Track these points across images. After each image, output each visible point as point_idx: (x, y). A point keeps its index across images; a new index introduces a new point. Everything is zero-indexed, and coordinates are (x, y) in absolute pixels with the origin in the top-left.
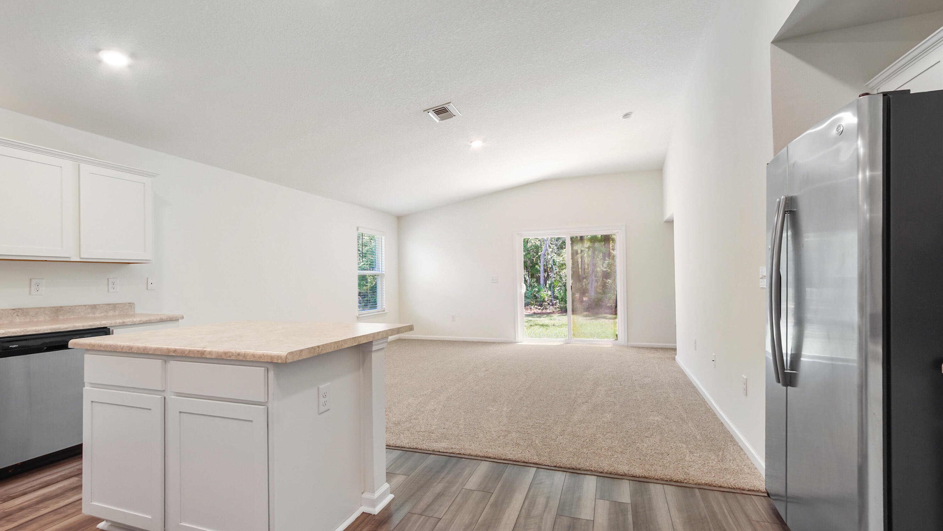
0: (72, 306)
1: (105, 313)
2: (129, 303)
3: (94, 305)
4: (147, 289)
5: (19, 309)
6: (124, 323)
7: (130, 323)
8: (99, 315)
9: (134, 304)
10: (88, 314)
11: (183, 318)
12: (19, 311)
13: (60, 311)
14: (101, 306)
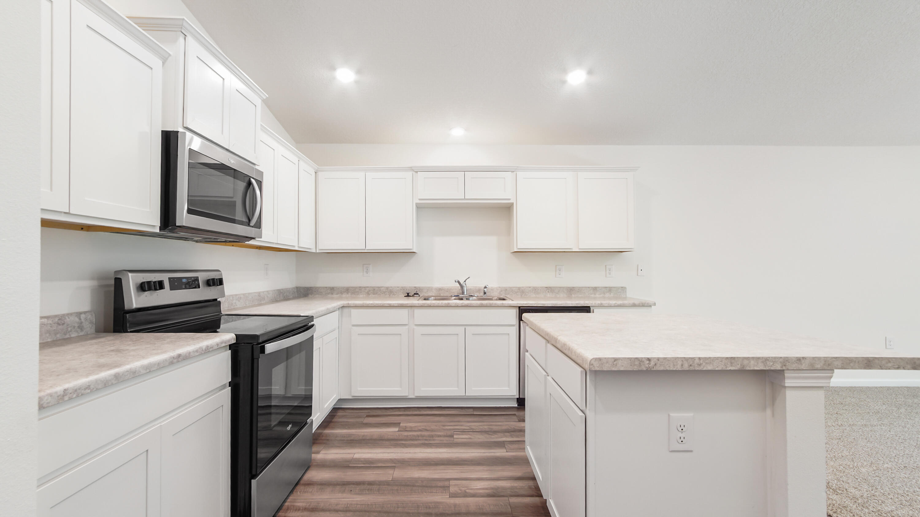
0: (580, 287)
1: (603, 295)
2: (622, 287)
3: (595, 287)
4: (638, 275)
5: (549, 287)
6: (602, 304)
7: (607, 305)
8: (598, 296)
9: (626, 288)
10: (591, 294)
11: (655, 304)
12: (549, 289)
13: (573, 291)
14: (600, 288)
